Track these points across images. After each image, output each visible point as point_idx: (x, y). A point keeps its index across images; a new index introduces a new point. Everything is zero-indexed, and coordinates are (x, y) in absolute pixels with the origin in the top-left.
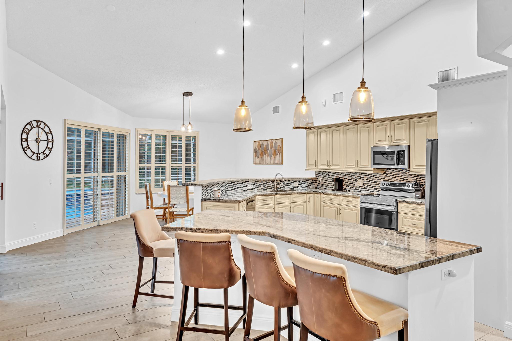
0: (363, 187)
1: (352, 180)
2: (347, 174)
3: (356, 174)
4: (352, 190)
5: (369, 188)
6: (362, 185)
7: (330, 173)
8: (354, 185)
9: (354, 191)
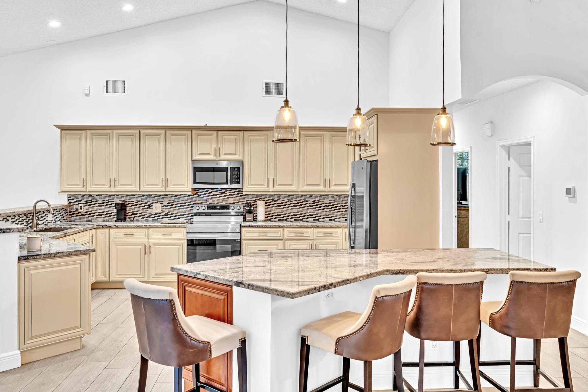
0: (163, 214)
1: (143, 205)
2: (133, 197)
3: (149, 196)
4: (143, 218)
5: (172, 214)
6: (160, 211)
7: (100, 197)
8: (146, 212)
9: (147, 221)
